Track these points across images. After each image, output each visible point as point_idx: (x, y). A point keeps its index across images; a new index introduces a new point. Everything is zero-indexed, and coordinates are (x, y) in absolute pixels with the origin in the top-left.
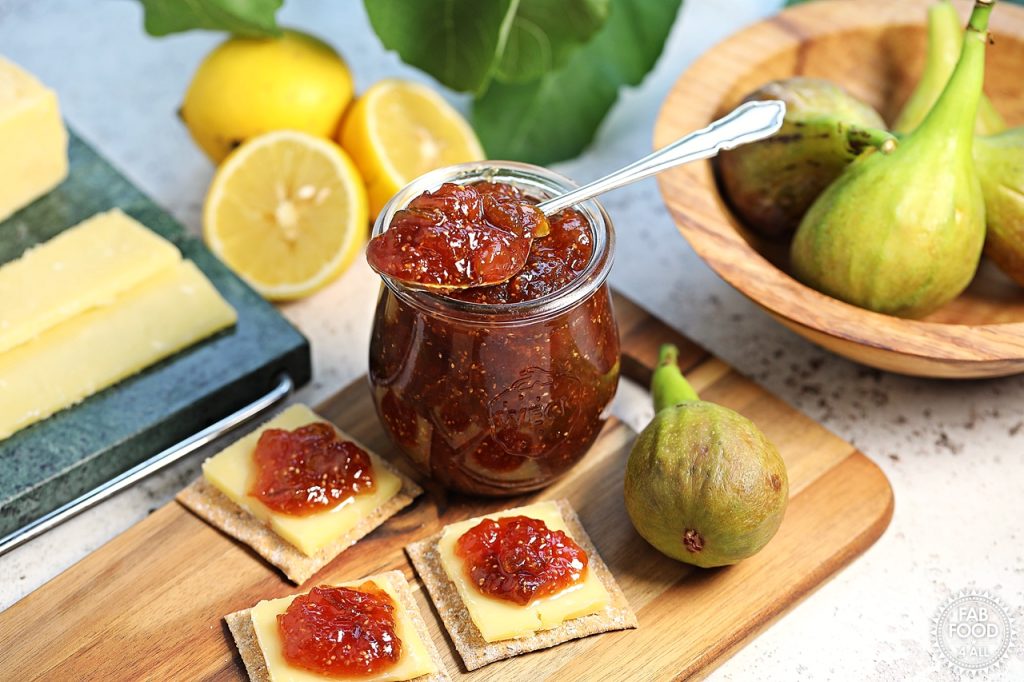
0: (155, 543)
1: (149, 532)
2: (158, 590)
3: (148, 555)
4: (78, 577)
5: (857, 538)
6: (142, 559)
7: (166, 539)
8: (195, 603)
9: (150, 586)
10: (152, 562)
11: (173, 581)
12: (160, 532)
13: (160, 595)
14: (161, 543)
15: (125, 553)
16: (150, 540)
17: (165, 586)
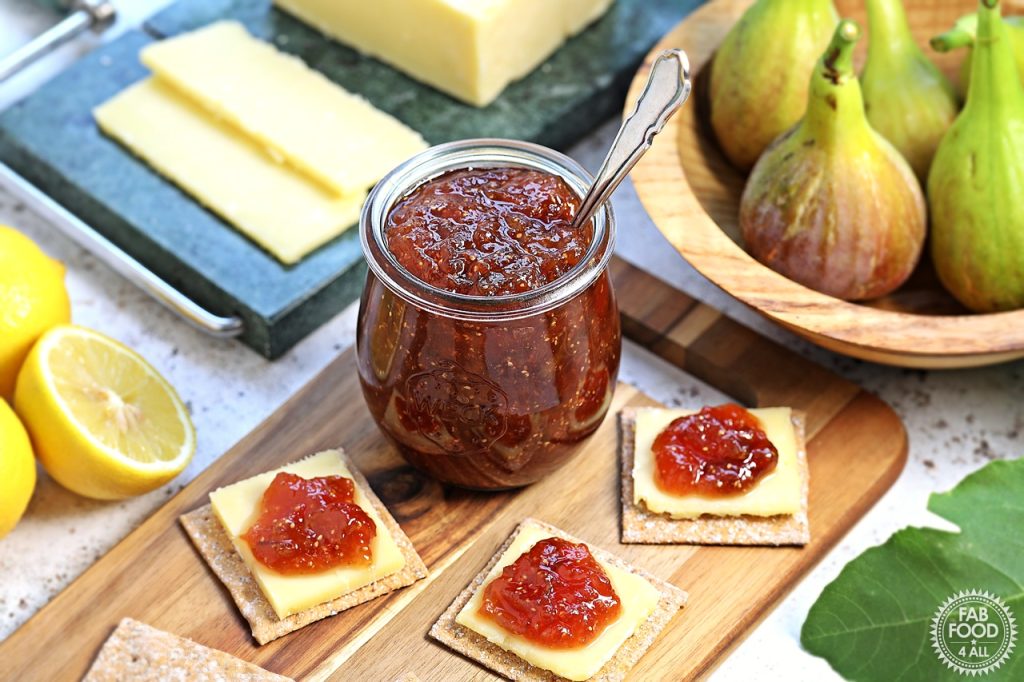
0: (154, 553)
1: (146, 540)
2: (166, 603)
3: (149, 566)
4: (79, 596)
5: (877, 483)
6: (143, 571)
7: (165, 547)
8: (207, 613)
9: (157, 599)
10: (154, 573)
11: (180, 592)
12: (157, 540)
13: (169, 608)
14: (160, 552)
15: (124, 566)
16: (149, 549)
17: (173, 597)
